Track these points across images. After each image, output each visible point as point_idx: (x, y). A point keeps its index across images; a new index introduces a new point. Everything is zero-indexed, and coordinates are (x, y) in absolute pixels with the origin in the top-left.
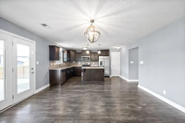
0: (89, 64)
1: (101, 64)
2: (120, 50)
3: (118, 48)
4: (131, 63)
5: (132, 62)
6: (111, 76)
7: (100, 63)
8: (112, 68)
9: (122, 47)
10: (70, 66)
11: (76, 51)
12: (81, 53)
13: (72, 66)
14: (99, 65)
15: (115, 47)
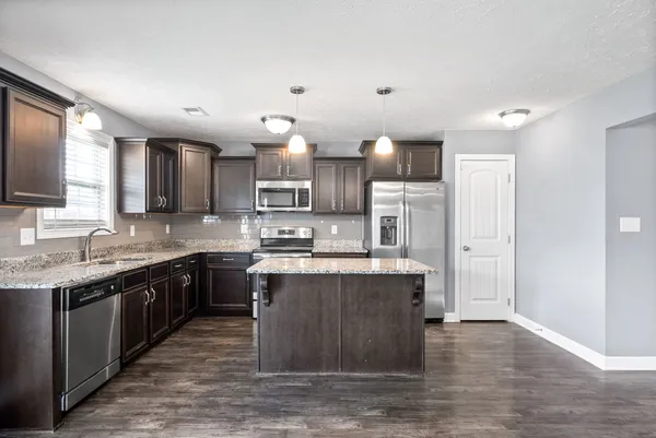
0: (303, 233)
1: (387, 234)
2: (510, 142)
3: (514, 121)
4: (623, 229)
5: (629, 224)
6: (449, 318)
7: (383, 228)
8: (460, 261)
9: (538, 111)
10: (179, 246)
11: (219, 150)
12: (252, 159)
13: (194, 246)
14: (376, 243)
15: (491, 118)
